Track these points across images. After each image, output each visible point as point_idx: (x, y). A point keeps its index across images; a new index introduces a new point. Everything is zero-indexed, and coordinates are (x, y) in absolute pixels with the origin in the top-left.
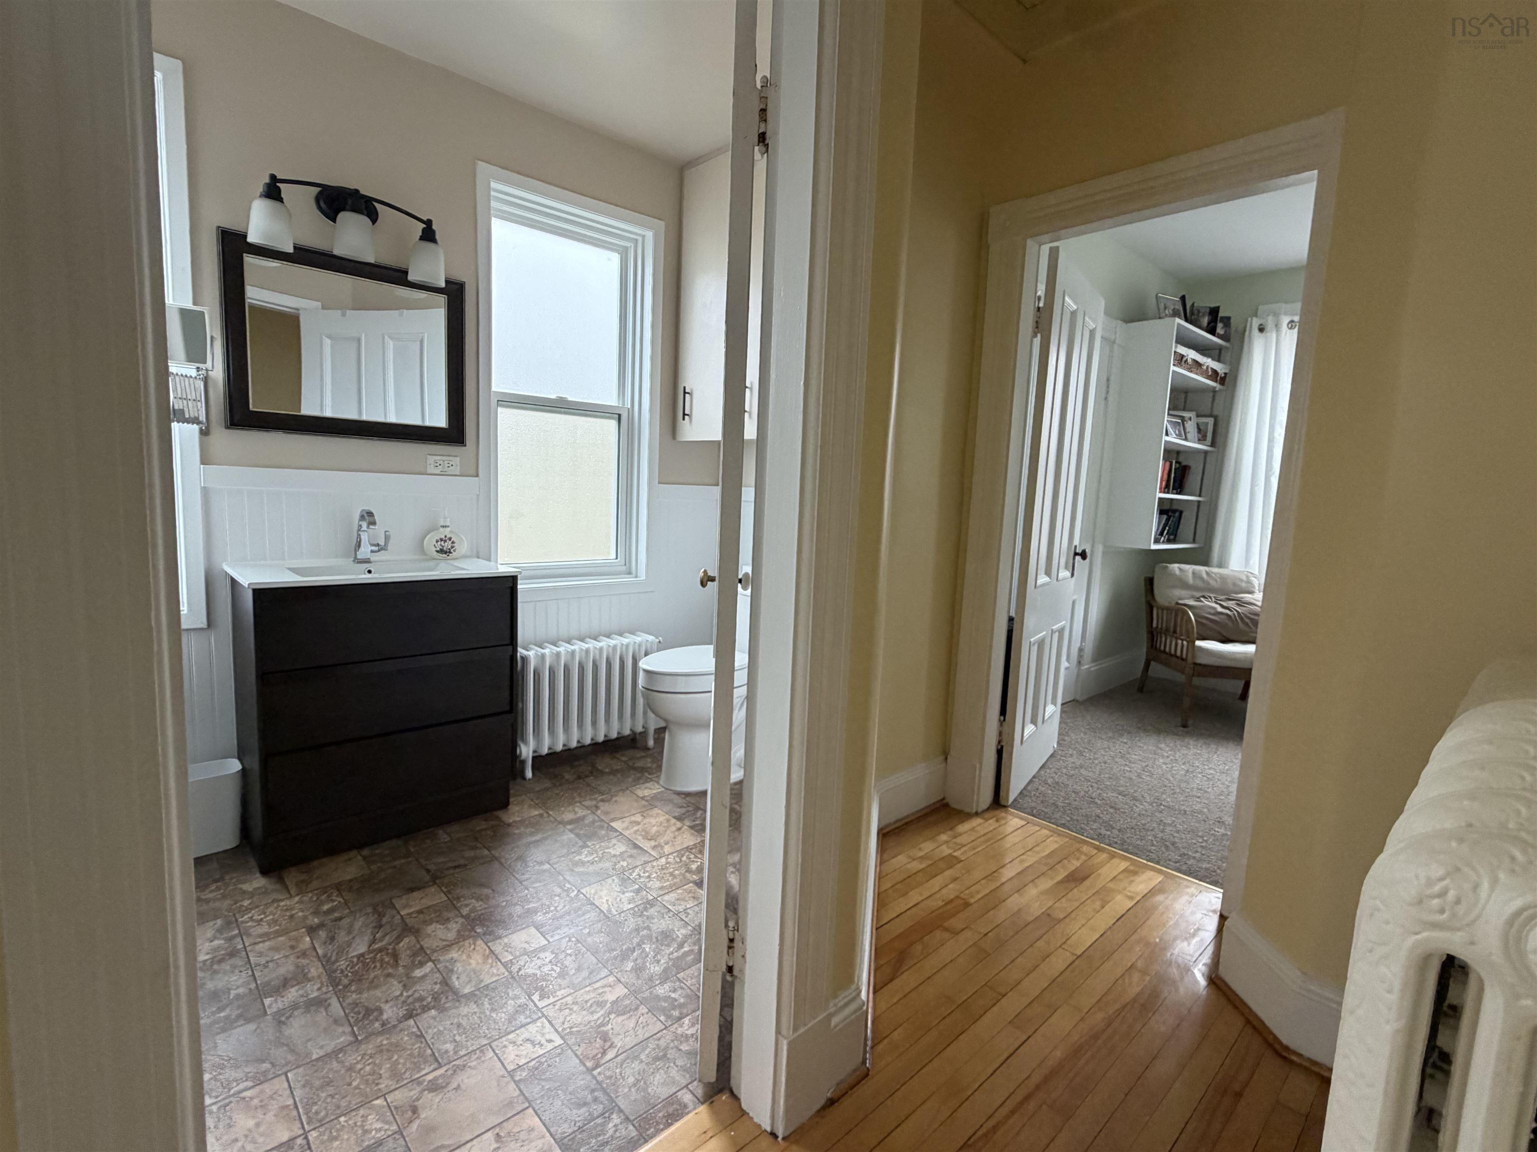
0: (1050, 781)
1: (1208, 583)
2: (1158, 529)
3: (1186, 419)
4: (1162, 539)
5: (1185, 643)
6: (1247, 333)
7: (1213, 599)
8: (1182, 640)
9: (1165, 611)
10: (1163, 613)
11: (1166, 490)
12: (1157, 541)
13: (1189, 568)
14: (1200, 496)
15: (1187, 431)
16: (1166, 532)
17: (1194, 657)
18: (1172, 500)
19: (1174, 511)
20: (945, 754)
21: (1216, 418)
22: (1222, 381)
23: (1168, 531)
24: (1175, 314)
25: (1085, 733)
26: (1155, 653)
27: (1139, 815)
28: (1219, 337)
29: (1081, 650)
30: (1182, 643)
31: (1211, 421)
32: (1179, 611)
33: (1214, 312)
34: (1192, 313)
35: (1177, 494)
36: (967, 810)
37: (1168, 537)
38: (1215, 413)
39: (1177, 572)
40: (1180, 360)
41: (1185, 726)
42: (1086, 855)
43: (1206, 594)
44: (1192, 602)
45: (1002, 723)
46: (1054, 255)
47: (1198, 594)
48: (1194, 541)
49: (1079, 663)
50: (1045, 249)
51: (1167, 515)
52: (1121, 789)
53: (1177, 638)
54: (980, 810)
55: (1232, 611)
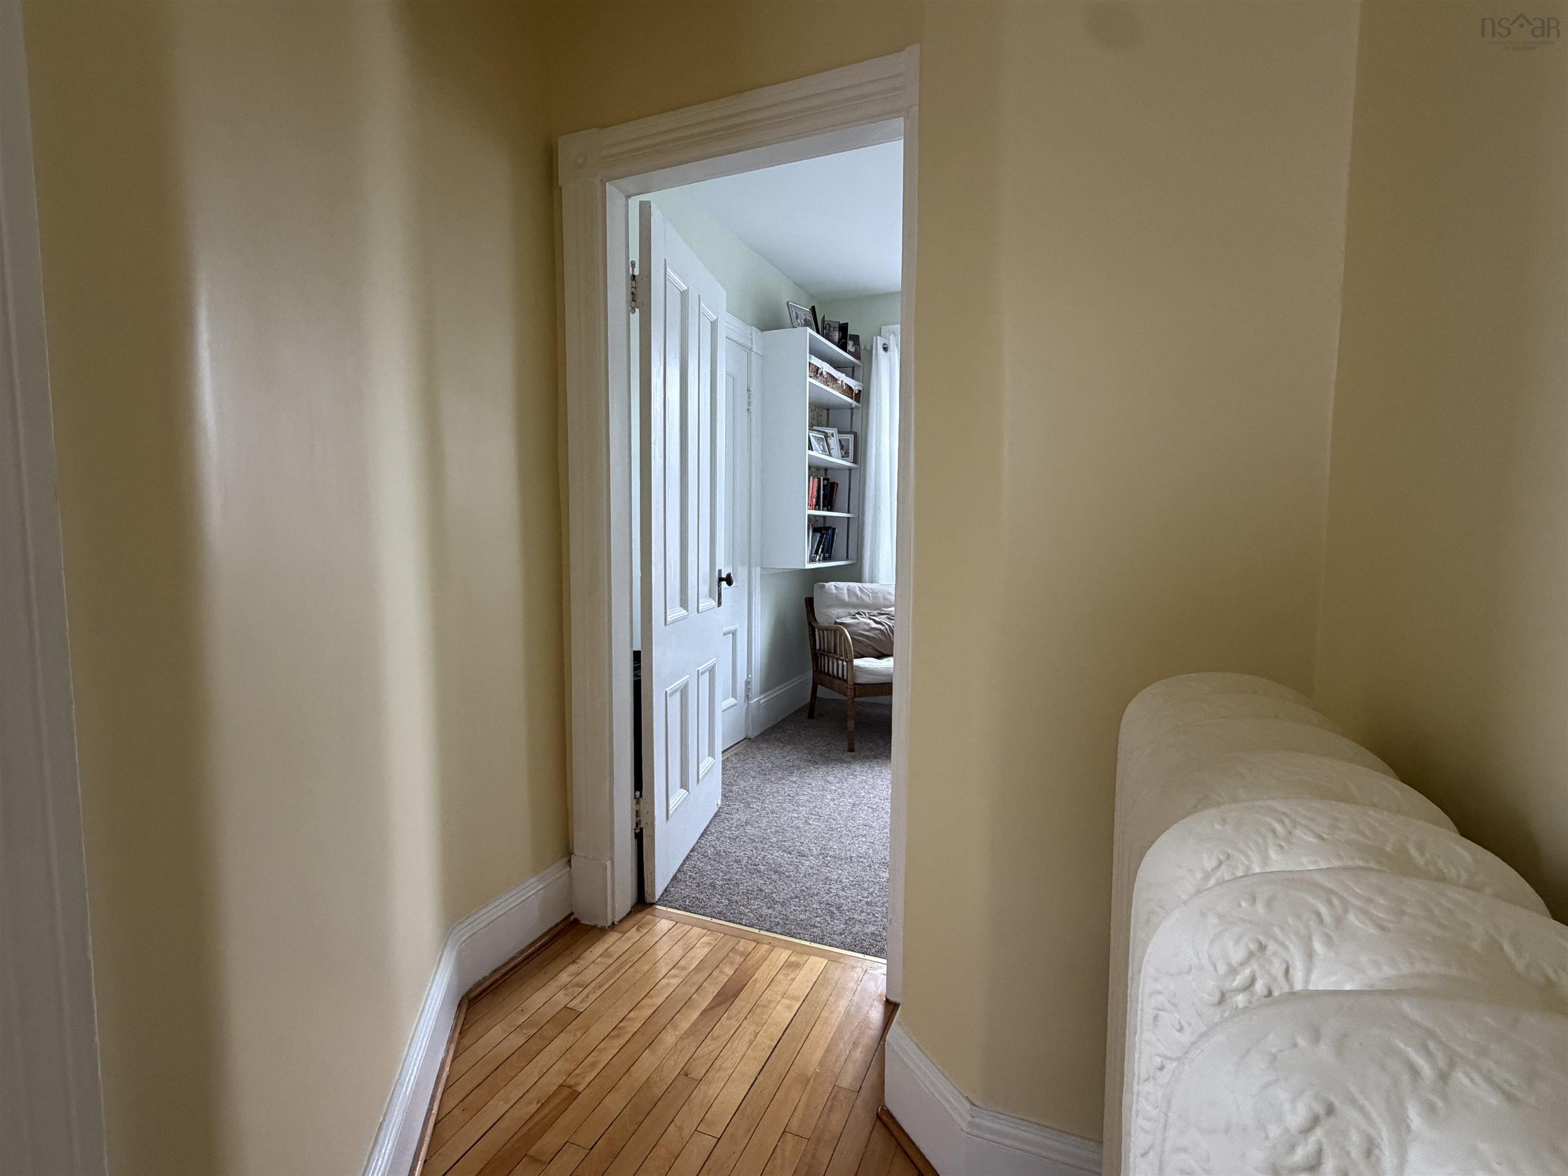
0: (710, 851)
1: (862, 599)
2: (812, 548)
3: (829, 435)
4: (818, 557)
5: (845, 663)
6: (874, 352)
7: (867, 614)
8: (842, 660)
9: (825, 632)
10: (823, 633)
11: (817, 507)
12: (812, 560)
13: (843, 585)
14: (849, 512)
15: (831, 447)
16: (820, 550)
17: (854, 676)
18: (825, 517)
19: (827, 529)
20: (568, 854)
21: (855, 434)
22: (857, 397)
23: (823, 549)
24: (807, 324)
25: (754, 778)
26: (821, 676)
27: (805, 876)
28: (850, 353)
29: (748, 683)
30: (843, 663)
31: (851, 437)
32: (836, 629)
33: (843, 328)
34: (824, 328)
35: (828, 510)
36: (600, 924)
37: (824, 556)
38: (854, 430)
39: (834, 591)
40: (816, 372)
41: (851, 750)
42: (742, 954)
43: (860, 611)
44: (848, 620)
45: (637, 800)
46: (645, 210)
47: (853, 611)
48: (847, 558)
49: (747, 697)
50: (634, 203)
51: (821, 533)
52: (787, 844)
53: (837, 659)
54: (616, 920)
55: (884, 626)
